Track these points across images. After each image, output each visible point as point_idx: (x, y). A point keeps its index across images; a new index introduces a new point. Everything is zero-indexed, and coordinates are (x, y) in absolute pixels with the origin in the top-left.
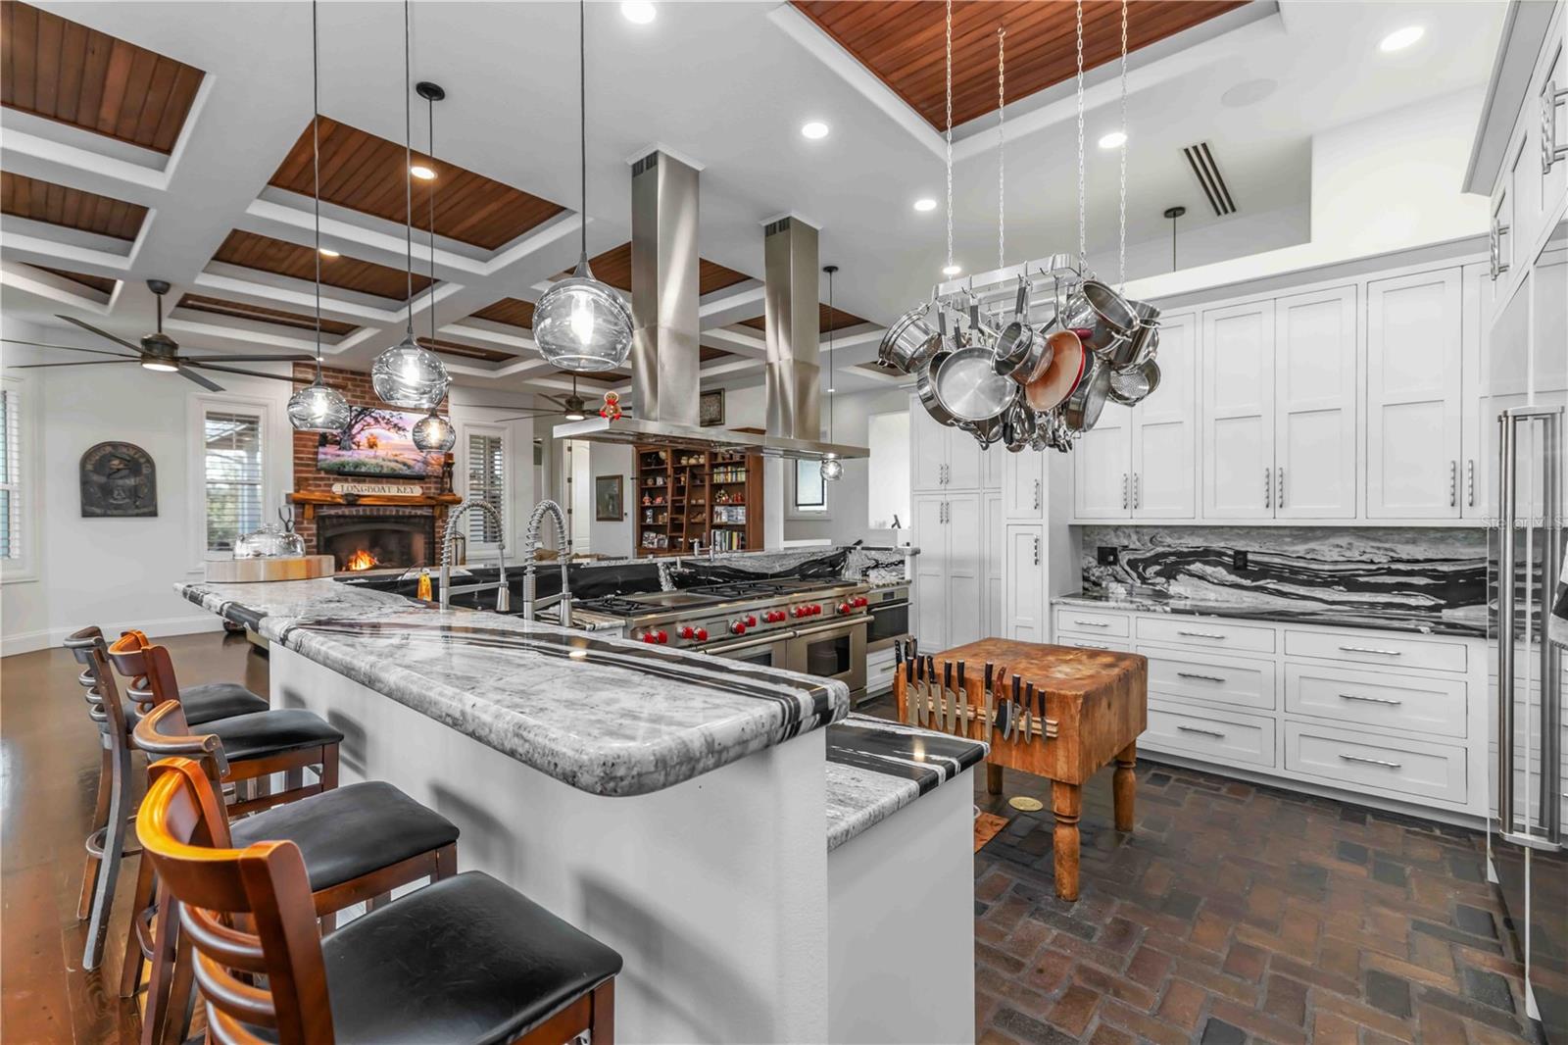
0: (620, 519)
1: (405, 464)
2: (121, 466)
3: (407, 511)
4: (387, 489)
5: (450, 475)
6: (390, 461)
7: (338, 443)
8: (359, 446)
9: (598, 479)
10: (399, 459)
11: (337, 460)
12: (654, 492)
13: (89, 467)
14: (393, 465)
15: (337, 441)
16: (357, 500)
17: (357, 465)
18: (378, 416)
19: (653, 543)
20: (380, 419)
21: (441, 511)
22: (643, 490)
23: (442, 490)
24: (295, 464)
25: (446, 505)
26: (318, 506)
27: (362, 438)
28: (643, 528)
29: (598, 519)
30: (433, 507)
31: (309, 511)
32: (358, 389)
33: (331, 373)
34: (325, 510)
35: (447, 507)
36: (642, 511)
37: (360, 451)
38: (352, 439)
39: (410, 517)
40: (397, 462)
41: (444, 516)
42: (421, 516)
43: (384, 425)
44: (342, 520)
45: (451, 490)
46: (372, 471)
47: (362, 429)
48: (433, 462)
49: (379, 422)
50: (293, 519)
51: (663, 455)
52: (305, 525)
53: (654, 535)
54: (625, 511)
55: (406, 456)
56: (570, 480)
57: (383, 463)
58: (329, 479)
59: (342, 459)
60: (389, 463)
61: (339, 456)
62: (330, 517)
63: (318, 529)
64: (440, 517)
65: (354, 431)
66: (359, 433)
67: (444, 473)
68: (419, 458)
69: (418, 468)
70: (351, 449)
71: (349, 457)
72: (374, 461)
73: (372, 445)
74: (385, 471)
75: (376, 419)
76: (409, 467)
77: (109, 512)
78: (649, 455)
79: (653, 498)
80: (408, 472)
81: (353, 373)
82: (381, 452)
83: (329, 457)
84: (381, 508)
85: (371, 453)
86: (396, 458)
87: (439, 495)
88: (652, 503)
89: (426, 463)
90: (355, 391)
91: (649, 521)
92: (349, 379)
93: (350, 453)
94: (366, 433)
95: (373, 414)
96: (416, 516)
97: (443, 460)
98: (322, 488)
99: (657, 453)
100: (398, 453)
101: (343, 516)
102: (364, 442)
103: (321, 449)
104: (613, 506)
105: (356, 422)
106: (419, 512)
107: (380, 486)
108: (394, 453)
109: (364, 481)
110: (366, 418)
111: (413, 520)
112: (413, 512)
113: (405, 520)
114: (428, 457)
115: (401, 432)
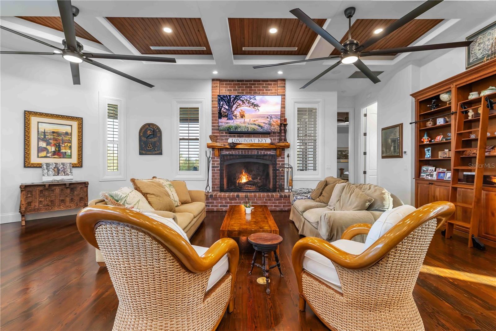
0: (401, 157)
1: (259, 126)
2: (151, 133)
3: (263, 152)
4: (253, 141)
5: (285, 131)
6: (252, 124)
7: (226, 116)
8: (236, 117)
9: (383, 129)
10: (256, 123)
11: (227, 125)
12: (433, 132)
13: (142, 134)
14: (253, 126)
15: (225, 115)
16: (235, 146)
17: (236, 128)
18: (244, 99)
19: (432, 176)
20: (245, 101)
21: (280, 152)
22: (421, 132)
23: (280, 140)
24: (213, 129)
25: (283, 148)
26: (220, 149)
27: (237, 113)
28: (421, 162)
29: (383, 157)
30: (275, 149)
31: (217, 152)
32: (240, 89)
33: (228, 83)
34: (224, 152)
35: (283, 150)
36: (420, 148)
37: (237, 120)
38: (233, 113)
39: (264, 155)
40: (255, 125)
41: (281, 155)
42: (270, 155)
43: (247, 104)
44: (232, 157)
45: (285, 140)
46: (244, 131)
47: (237, 108)
48: (274, 123)
49: (244, 103)
50: (211, 156)
51: (444, 97)
52: (216, 159)
53: (434, 168)
54: (404, 150)
55: (260, 121)
56: (365, 134)
57: (249, 126)
58: (227, 136)
59: (229, 125)
60: (251, 126)
61: (227, 123)
62: (226, 155)
63: (221, 161)
64: (280, 155)
65: (233, 109)
66: (235, 109)
67: (281, 130)
68: (267, 122)
69: (266, 127)
70: (232, 119)
71: (233, 123)
72: (243, 125)
73: (242, 116)
74: (250, 130)
75: (243, 101)
76: (262, 127)
77: (147, 153)
78: (428, 101)
79: (431, 137)
80: (261, 130)
81: (238, 81)
82: (247, 120)
83: (223, 124)
84: (250, 151)
85: (242, 120)
86: (254, 122)
87: (278, 142)
88: (430, 141)
89: (270, 124)
90: (239, 90)
91: (428, 155)
92: (236, 84)
93: (232, 121)
94: (239, 109)
95: (241, 99)
96: (266, 155)
97: (279, 122)
98: (224, 141)
99: (437, 97)
100: (255, 119)
101: (232, 155)
102: (238, 114)
103: (220, 120)
104: (394, 147)
105: (234, 104)
106: (269, 153)
107: (250, 139)
108: (254, 119)
109: (243, 137)
110: (238, 101)
111: (265, 157)
112: (266, 153)
113: (262, 157)
114: (271, 121)
115: (256, 108)
